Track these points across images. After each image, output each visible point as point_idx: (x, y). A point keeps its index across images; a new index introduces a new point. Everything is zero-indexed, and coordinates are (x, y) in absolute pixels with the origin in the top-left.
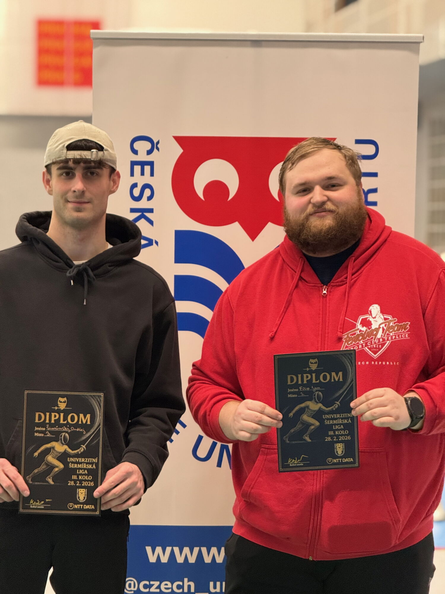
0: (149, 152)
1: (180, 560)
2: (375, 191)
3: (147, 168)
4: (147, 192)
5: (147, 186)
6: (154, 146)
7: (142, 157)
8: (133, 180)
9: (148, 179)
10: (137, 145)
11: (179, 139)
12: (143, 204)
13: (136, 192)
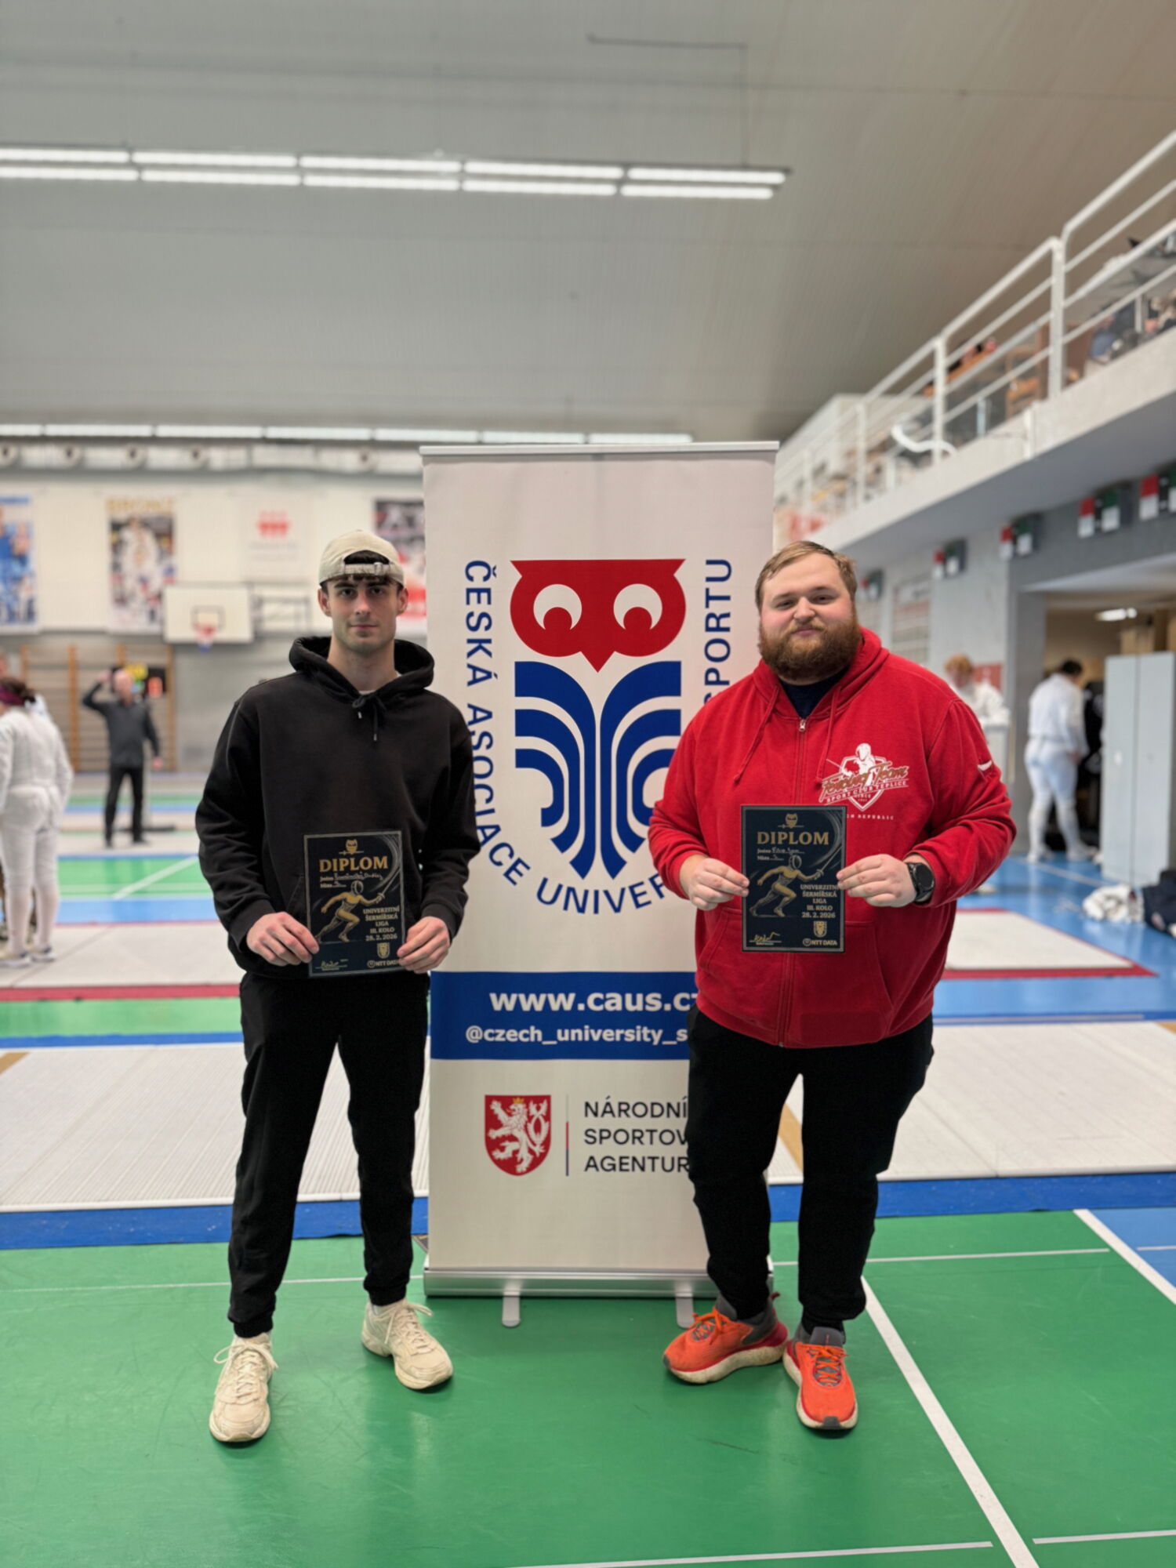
0: (486, 578)
1: (526, 1007)
2: (727, 615)
3: (484, 596)
4: (485, 622)
5: (483, 615)
6: (491, 572)
7: (478, 583)
8: (469, 609)
9: (484, 607)
10: (473, 571)
11: (519, 565)
12: (481, 634)
13: (473, 622)
